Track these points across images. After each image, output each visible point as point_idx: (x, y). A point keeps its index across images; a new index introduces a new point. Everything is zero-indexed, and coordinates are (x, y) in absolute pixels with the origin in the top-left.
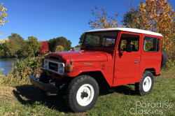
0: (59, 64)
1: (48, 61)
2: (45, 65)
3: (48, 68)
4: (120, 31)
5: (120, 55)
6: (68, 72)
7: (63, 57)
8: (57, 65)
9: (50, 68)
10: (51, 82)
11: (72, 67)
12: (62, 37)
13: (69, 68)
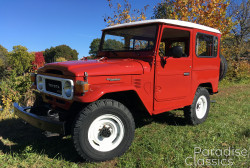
0: (63, 81)
1: (45, 77)
2: (39, 84)
3: (44, 90)
4: (162, 24)
5: (163, 63)
6: (81, 94)
7: (70, 69)
8: (59, 83)
9: (48, 88)
10: (51, 113)
11: (86, 85)
12: (64, 46)
13: (81, 87)
